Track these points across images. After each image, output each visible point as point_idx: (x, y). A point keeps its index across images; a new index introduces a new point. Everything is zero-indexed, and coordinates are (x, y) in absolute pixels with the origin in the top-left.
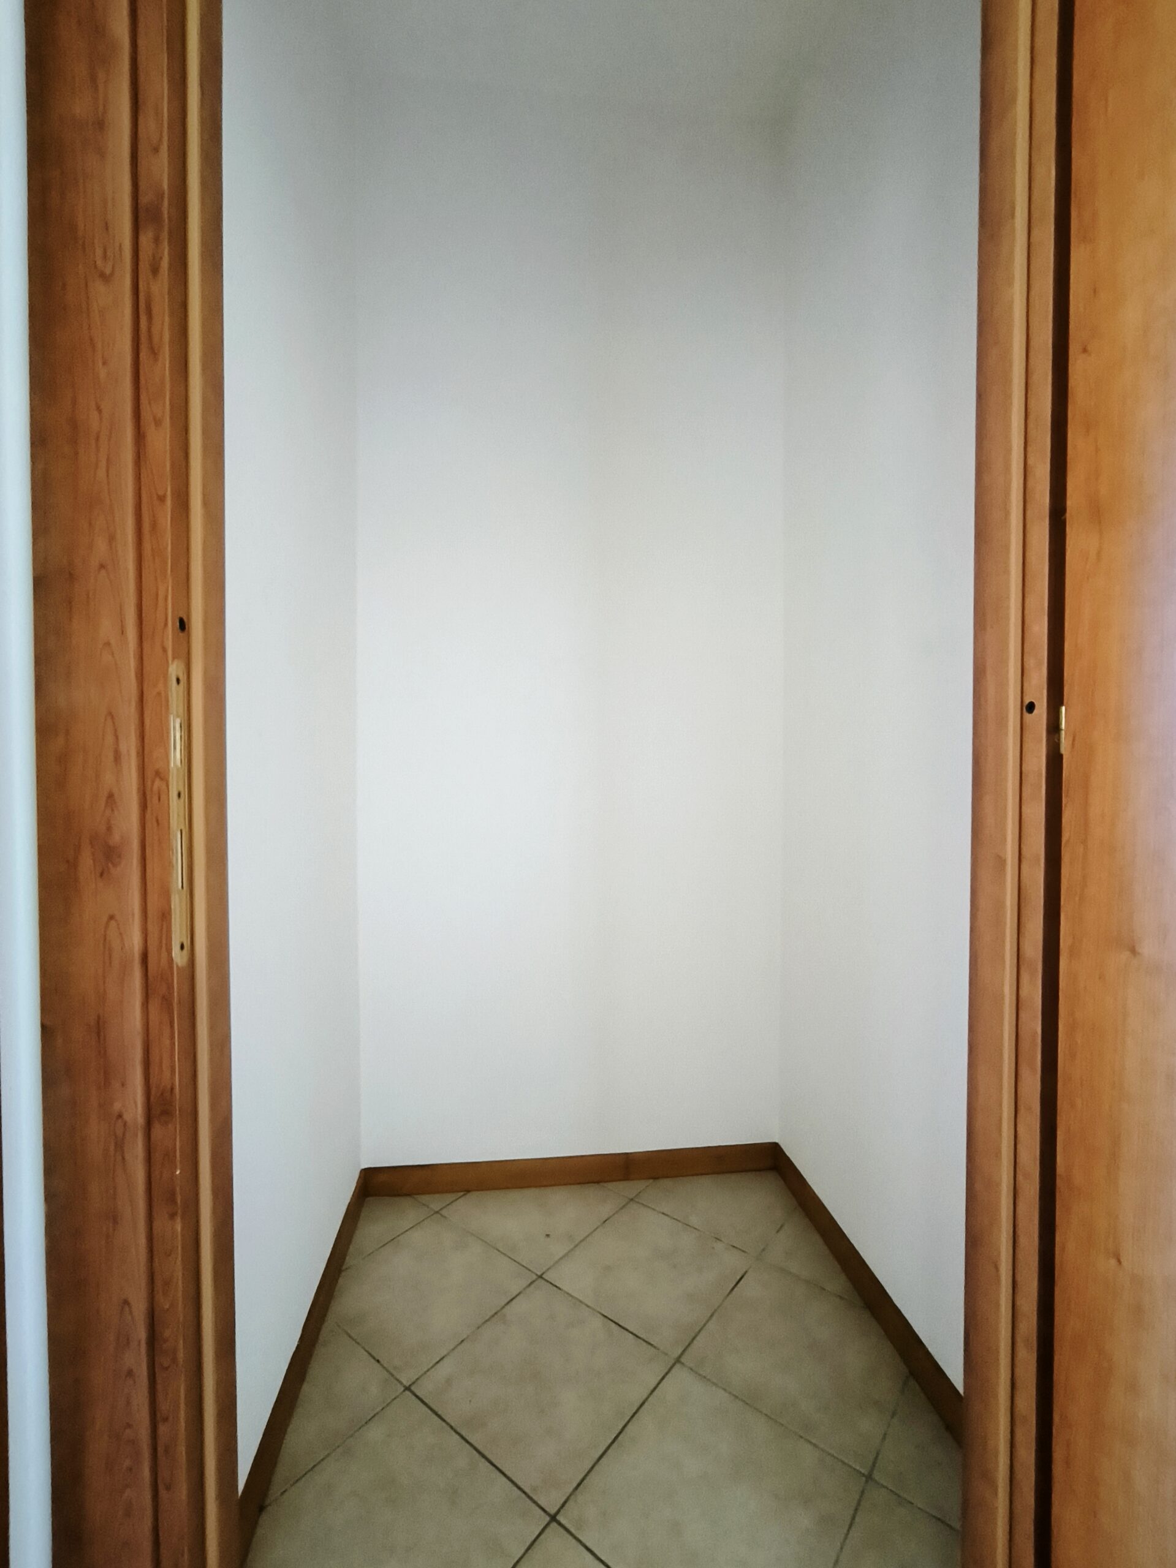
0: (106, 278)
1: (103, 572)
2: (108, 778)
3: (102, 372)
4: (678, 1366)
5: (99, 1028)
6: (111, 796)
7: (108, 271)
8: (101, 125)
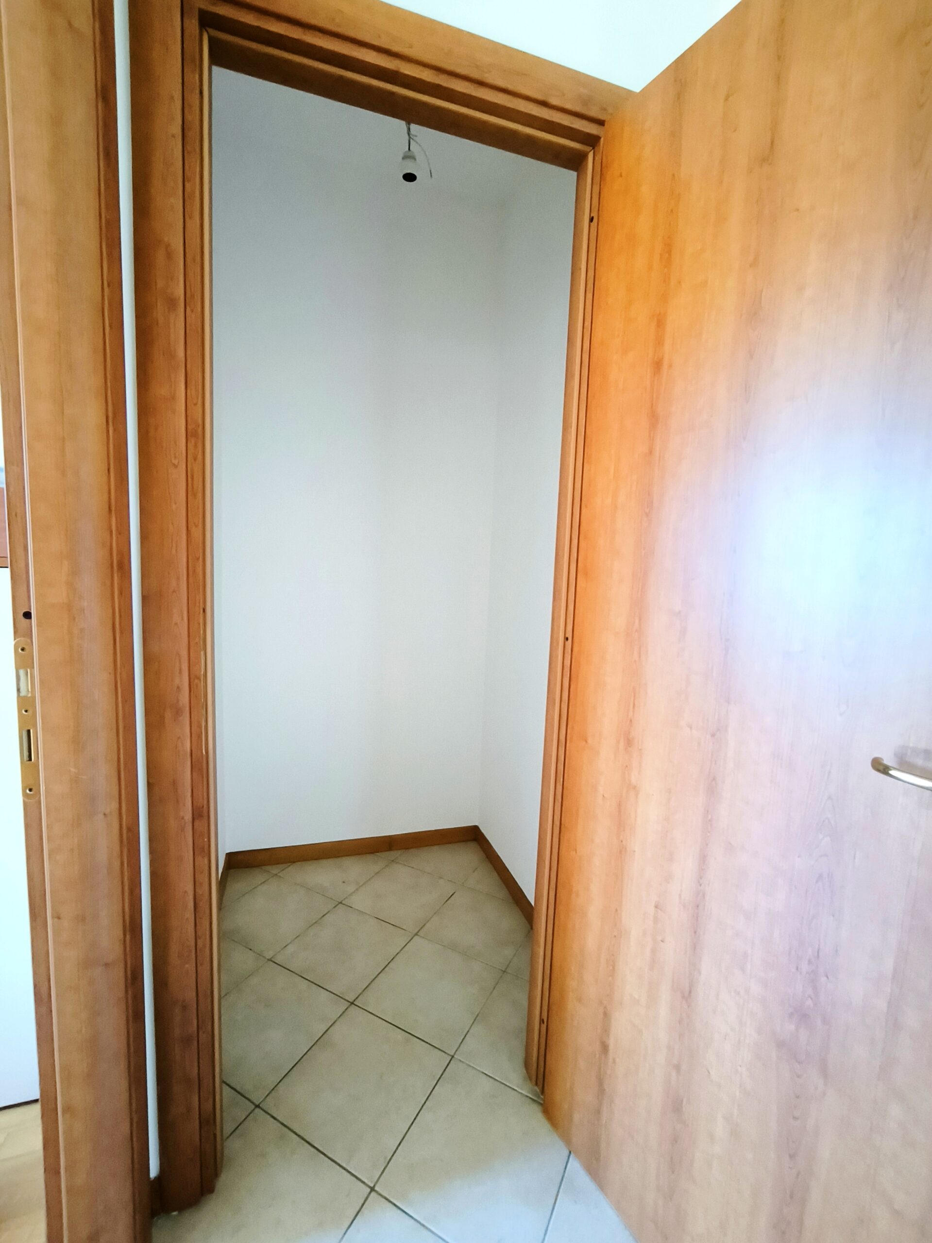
0: (176, 466)
1: (174, 593)
2: (177, 681)
3: (174, 506)
4: (416, 937)
5: (174, 783)
6: (178, 687)
7: (176, 464)
8: (173, 398)
